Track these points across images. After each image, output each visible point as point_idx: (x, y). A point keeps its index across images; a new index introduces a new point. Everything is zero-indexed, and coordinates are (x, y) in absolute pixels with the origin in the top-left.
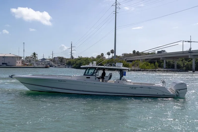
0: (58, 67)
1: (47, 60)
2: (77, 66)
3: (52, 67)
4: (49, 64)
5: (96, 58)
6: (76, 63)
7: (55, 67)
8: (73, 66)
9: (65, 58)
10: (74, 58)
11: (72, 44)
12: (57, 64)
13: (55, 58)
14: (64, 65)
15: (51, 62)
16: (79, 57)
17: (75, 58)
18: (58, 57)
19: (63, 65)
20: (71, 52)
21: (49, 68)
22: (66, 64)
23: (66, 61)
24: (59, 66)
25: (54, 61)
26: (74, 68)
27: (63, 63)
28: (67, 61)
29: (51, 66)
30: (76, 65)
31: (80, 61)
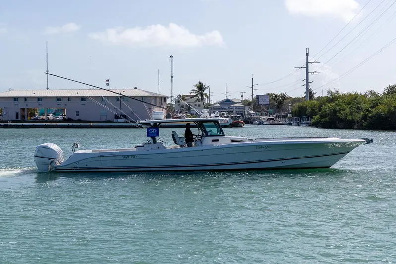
0: (267, 123)
1: (235, 103)
2: (326, 121)
3: (252, 124)
4: (242, 114)
5: (384, 93)
6: (320, 110)
7: (260, 124)
8: (313, 121)
9: (291, 98)
10: (316, 96)
11: (307, 55)
12: (266, 115)
13: (258, 97)
14: (285, 116)
15: (247, 108)
16: (330, 92)
17: (319, 97)
18: (268, 94)
19: (283, 117)
20: (307, 79)
21: (241, 127)
22: (292, 113)
23: (292, 106)
24: (272, 119)
25: (257, 108)
26: (316, 125)
27: (283, 111)
28: (295, 104)
29: (249, 121)
30: (322, 117)
31: (334, 104)
